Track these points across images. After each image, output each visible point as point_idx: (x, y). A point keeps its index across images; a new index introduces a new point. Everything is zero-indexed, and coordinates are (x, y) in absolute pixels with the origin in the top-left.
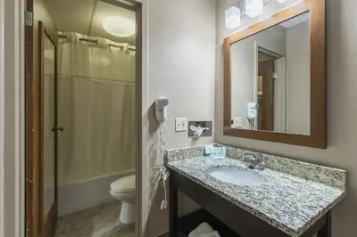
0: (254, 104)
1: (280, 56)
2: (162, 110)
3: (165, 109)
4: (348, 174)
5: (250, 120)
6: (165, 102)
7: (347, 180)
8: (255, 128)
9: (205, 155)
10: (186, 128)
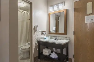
0: (55, 27)
1: (60, 16)
2: (37, 28)
3: (38, 28)
4: (70, 38)
5: (54, 31)
6: (38, 26)
7: (70, 39)
8: (55, 32)
9: (44, 39)
10: (41, 32)
